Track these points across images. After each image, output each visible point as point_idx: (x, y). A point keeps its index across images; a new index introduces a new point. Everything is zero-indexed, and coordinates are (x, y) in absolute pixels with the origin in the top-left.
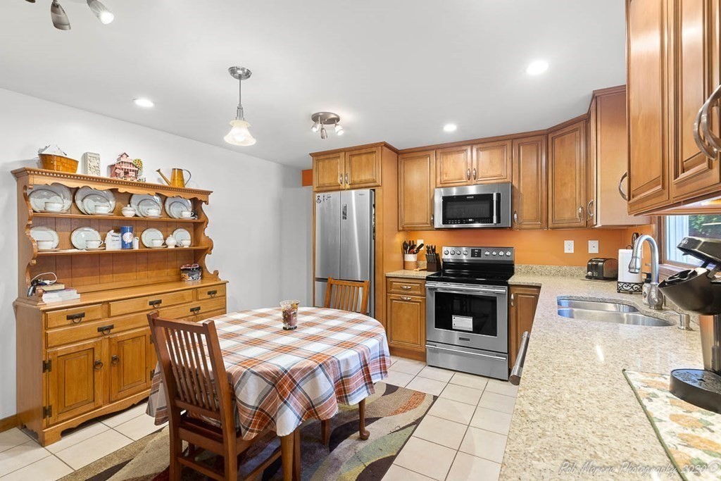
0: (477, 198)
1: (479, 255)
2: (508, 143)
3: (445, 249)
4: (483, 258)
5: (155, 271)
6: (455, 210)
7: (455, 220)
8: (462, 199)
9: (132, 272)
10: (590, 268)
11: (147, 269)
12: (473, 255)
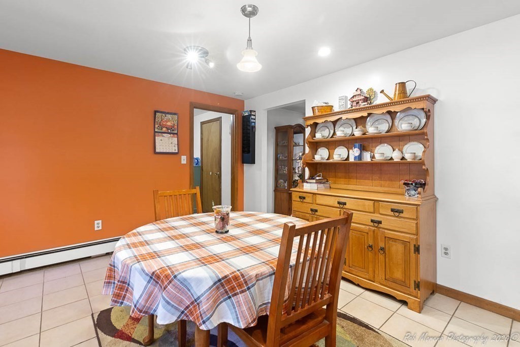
5: (388, 182)
9: (369, 180)
11: (380, 179)
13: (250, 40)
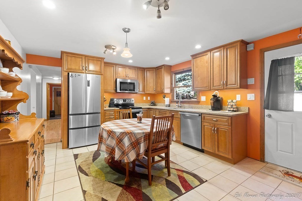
0: (130, 83)
1: (125, 101)
2: (136, 69)
3: (115, 99)
4: (126, 102)
6: (124, 86)
7: (123, 90)
8: (126, 83)
10: (151, 103)
12: (124, 101)
13: (127, 43)
